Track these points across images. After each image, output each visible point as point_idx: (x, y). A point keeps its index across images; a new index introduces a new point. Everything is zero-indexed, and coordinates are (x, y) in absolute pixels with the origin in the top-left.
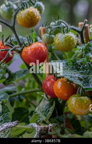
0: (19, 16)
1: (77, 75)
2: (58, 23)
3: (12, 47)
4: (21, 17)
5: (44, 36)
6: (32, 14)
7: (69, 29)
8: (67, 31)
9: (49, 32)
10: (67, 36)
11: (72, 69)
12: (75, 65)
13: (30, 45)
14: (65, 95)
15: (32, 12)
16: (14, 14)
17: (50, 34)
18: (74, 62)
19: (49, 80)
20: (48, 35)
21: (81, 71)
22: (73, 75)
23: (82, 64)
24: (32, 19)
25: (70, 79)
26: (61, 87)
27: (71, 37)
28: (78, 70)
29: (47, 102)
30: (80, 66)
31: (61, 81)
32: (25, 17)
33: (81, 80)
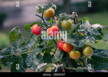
0: (45, 13)
1: (73, 41)
2: (63, 14)
3: (43, 28)
4: (46, 13)
5: (57, 22)
6: (51, 12)
7: (68, 18)
8: (68, 19)
9: (59, 20)
10: (68, 22)
11: (71, 38)
12: (72, 36)
13: (51, 27)
14: (68, 50)
15: (51, 11)
16: (42, 11)
17: (60, 21)
18: (71, 35)
19: (60, 43)
20: (58, 21)
21: (75, 39)
22: (72, 41)
23: (75, 35)
24: (51, 14)
25: (70, 43)
26: (66, 47)
27: (70, 22)
28: (74, 38)
29: (59, 52)
30: (74, 36)
31: (66, 44)
32: (48, 13)
33: (75, 43)
